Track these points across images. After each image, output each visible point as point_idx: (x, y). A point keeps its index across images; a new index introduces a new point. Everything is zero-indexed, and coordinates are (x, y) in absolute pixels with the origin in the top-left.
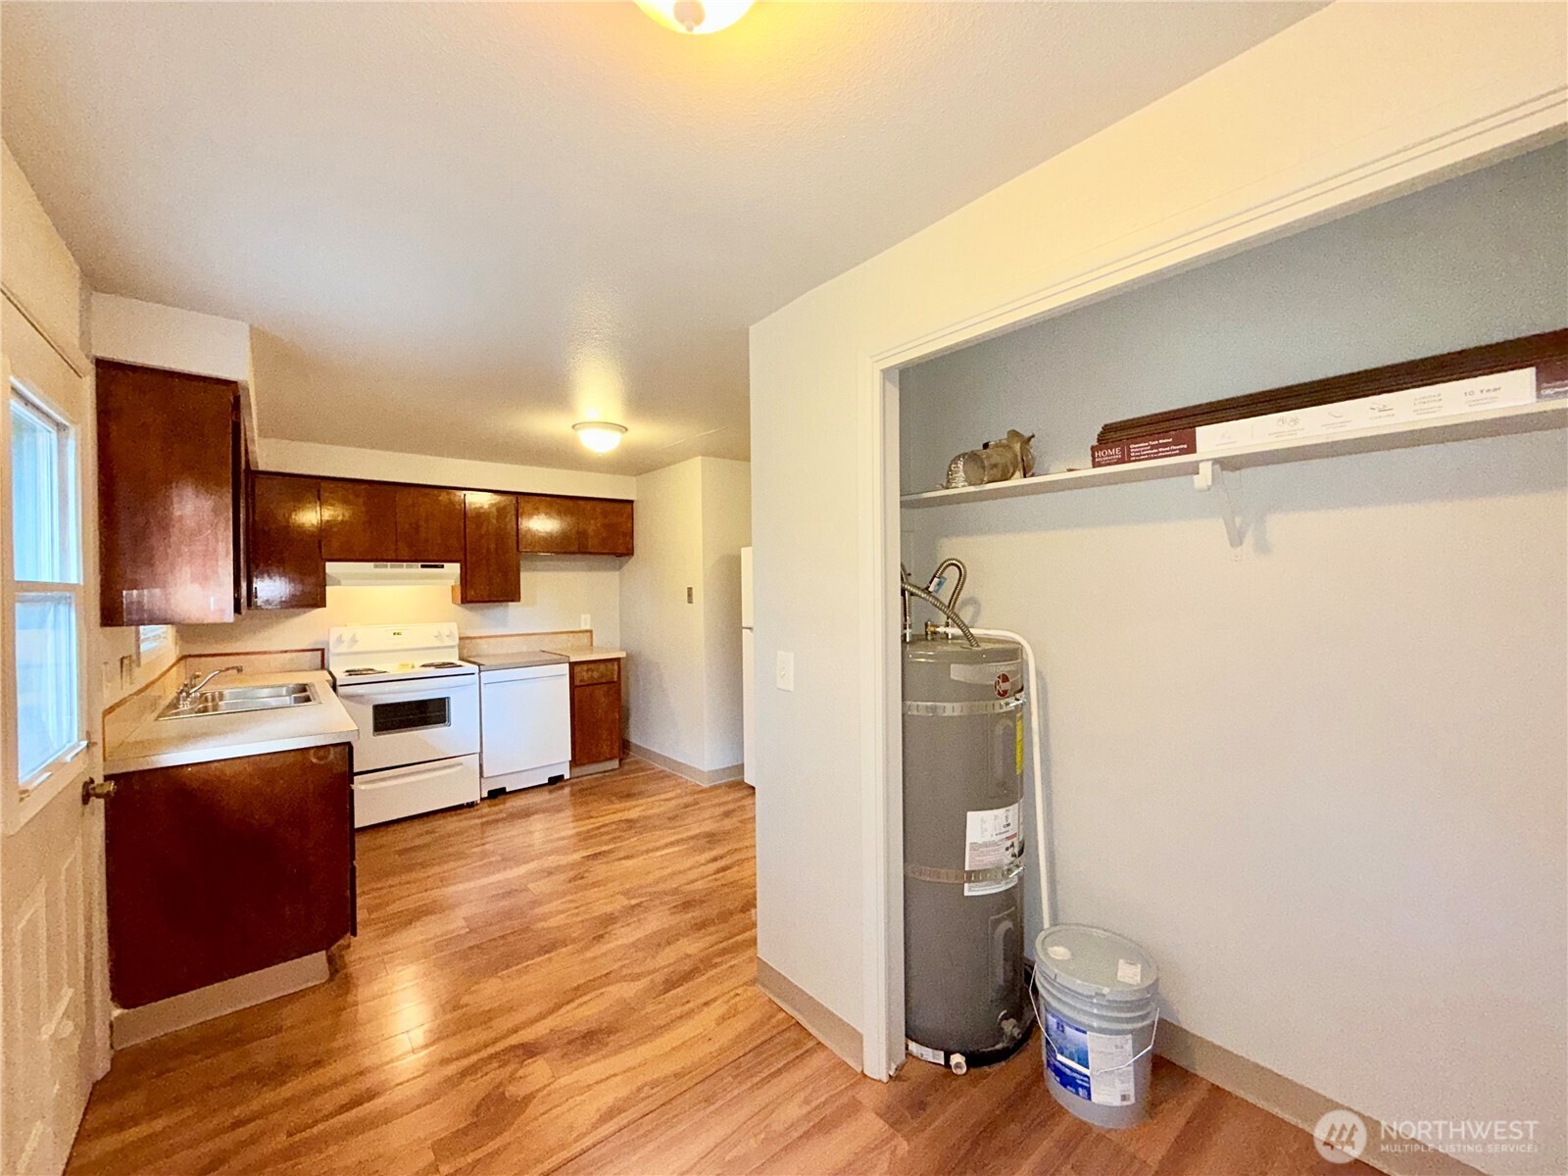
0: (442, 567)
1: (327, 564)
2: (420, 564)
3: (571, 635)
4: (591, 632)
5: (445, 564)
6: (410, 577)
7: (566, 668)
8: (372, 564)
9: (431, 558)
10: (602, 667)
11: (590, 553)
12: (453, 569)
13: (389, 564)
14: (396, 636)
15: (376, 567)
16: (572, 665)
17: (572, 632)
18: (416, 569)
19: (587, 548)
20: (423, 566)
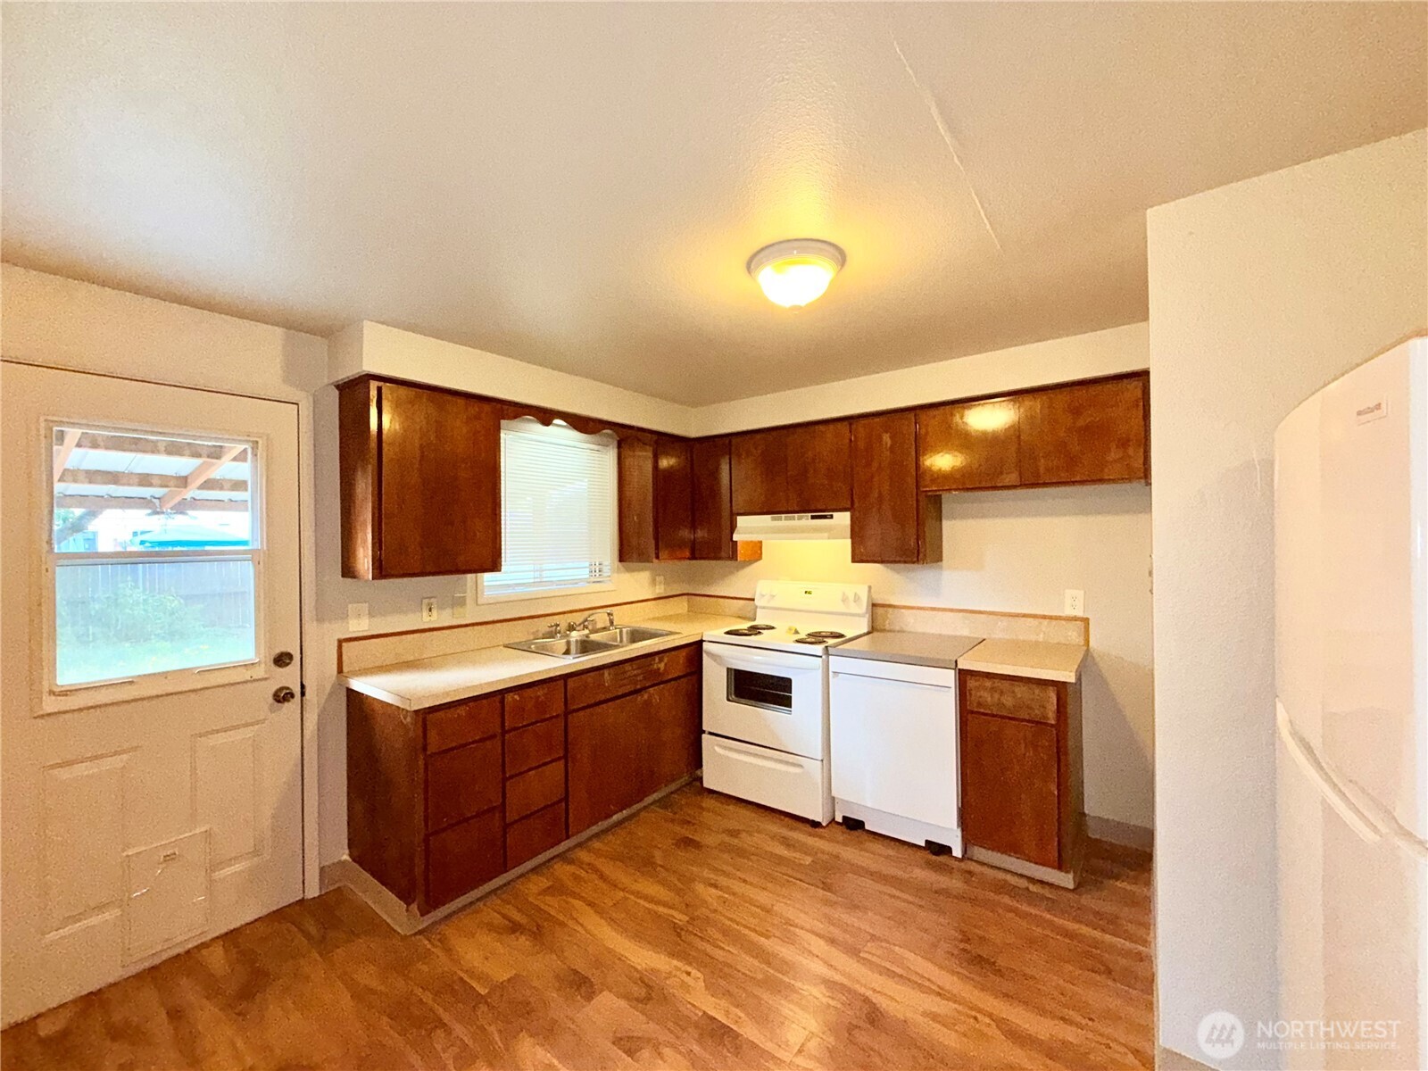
0: (832, 517)
1: (739, 518)
2: (810, 515)
3: (1045, 622)
4: (1086, 621)
5: (835, 514)
6: (803, 530)
7: (949, 677)
8: (769, 516)
9: (819, 507)
10: (1021, 691)
11: (1045, 485)
12: (843, 519)
13: (783, 515)
14: (807, 595)
15: (774, 519)
16: (964, 676)
17: (1044, 617)
18: (805, 521)
19: (1038, 476)
20: (813, 517)
